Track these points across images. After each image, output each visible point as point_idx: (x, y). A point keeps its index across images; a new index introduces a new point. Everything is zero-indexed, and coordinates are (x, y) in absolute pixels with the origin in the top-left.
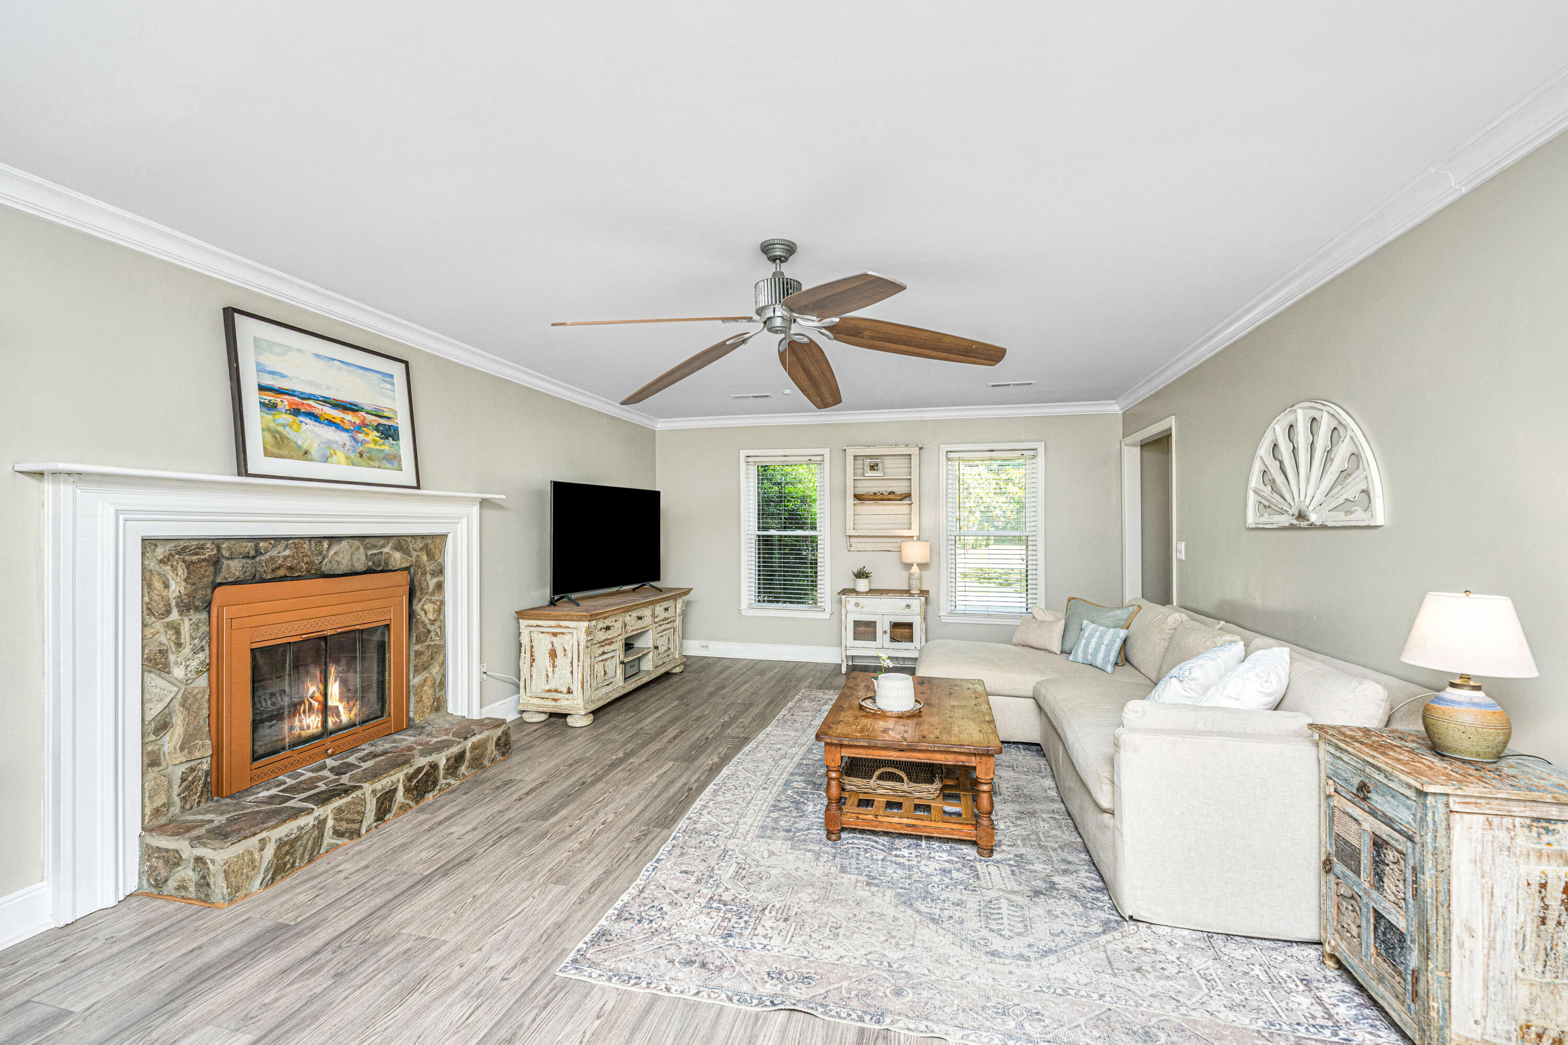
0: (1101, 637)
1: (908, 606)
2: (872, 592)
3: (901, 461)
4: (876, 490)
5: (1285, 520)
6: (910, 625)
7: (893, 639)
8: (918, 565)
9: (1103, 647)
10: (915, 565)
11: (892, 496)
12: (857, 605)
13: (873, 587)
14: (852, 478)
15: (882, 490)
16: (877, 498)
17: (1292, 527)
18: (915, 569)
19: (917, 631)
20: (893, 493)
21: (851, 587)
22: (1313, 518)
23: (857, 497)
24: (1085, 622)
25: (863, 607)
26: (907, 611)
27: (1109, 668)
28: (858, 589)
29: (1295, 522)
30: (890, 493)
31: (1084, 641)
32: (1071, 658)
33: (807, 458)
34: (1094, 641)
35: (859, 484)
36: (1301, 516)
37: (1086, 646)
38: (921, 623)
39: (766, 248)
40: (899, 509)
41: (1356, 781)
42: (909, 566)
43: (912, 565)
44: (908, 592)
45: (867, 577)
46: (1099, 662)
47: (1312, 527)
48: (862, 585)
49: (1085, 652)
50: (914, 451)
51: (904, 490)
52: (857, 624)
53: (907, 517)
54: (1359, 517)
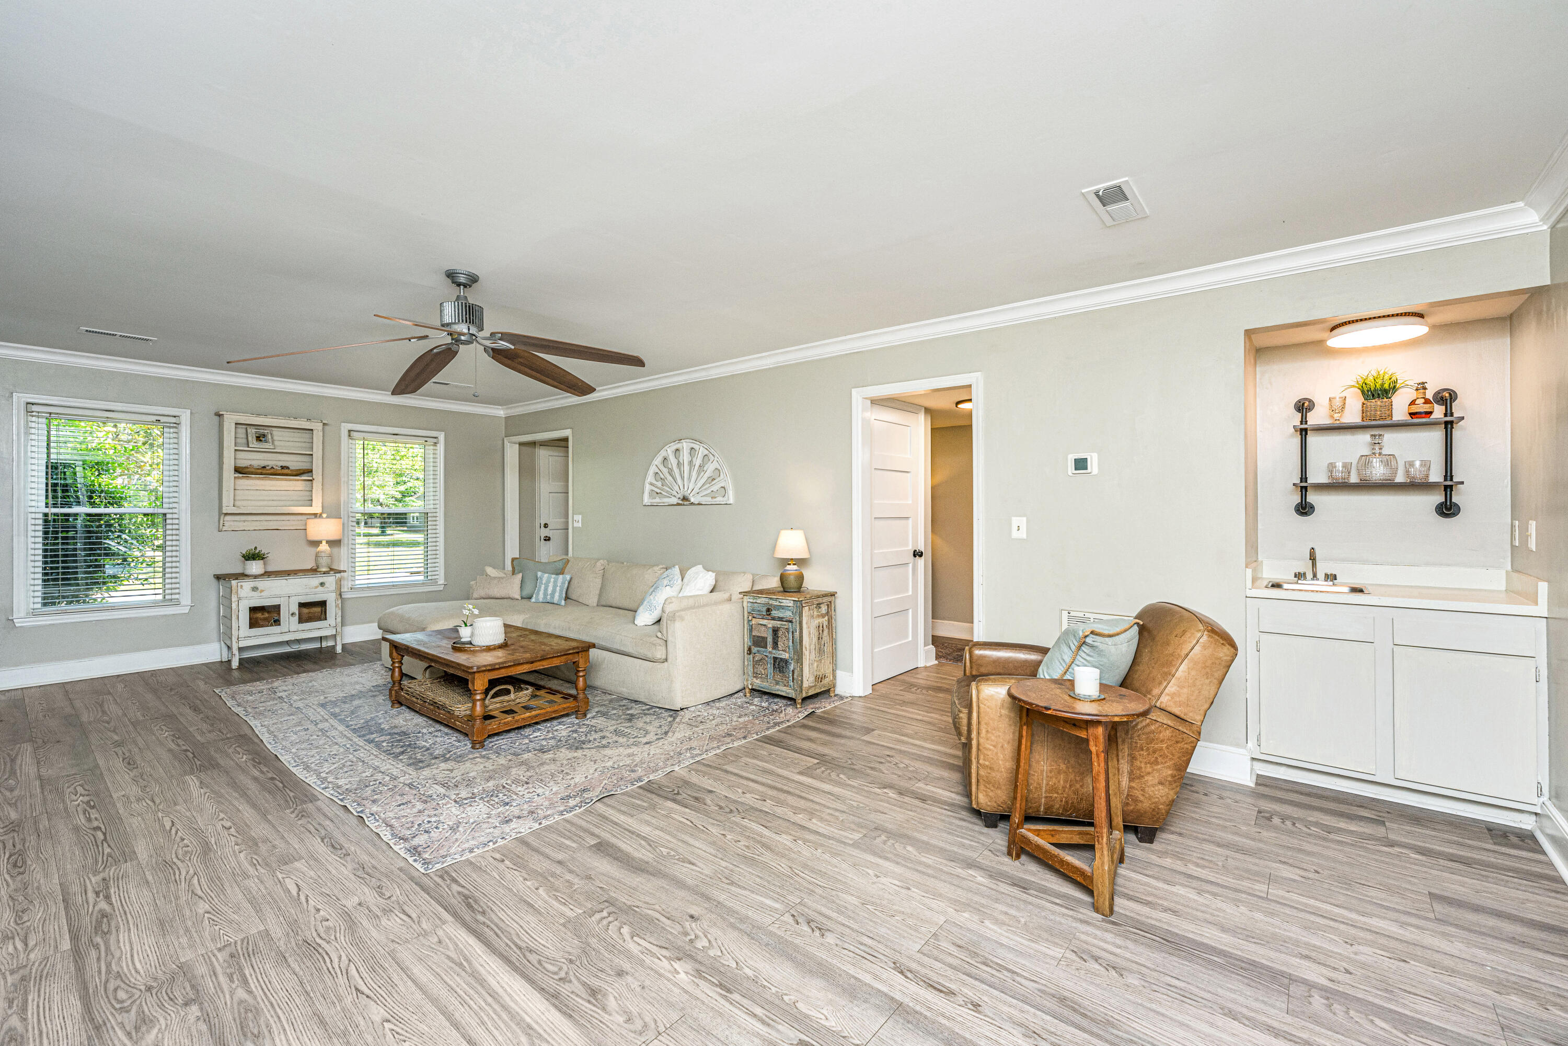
0: (555, 582)
1: (322, 584)
2: (267, 574)
3: (296, 435)
4: (263, 463)
5: (674, 501)
6: (323, 604)
7: (301, 620)
8: (328, 542)
9: (558, 589)
10: (324, 543)
11: (286, 471)
12: (255, 589)
13: (270, 569)
14: (233, 448)
15: (271, 463)
16: (264, 472)
17: (678, 504)
18: (324, 547)
19: (332, 610)
20: (288, 468)
21: (241, 571)
22: (692, 500)
23: (238, 470)
24: (539, 574)
25: (262, 591)
26: (320, 589)
27: (563, 603)
28: (248, 572)
29: (681, 502)
30: (283, 467)
31: (543, 587)
32: (533, 600)
33: (154, 418)
34: (551, 585)
35: (241, 455)
36: (685, 499)
37: (546, 590)
38: (336, 600)
39: (451, 275)
40: (296, 485)
41: (764, 609)
42: (316, 543)
43: (320, 542)
44: (314, 571)
45: (263, 559)
46: (556, 599)
47: (692, 504)
48: (255, 567)
49: (545, 594)
50: (317, 427)
51: (304, 466)
52: (253, 610)
53: (308, 493)
54: (719, 500)
